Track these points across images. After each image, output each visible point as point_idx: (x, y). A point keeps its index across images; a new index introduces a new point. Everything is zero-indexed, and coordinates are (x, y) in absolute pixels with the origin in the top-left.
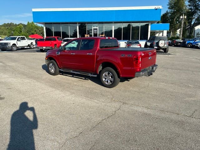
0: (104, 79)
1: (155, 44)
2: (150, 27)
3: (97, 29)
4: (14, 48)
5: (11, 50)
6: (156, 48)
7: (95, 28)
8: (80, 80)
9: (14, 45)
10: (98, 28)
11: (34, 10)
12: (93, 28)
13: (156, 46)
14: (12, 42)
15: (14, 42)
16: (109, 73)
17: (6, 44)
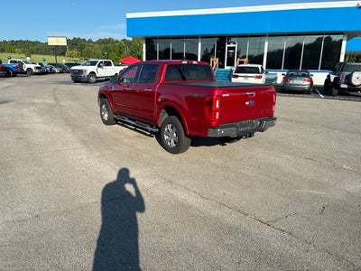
0: (166, 137)
1: (343, 79)
2: (344, 43)
3: (234, 48)
4: (93, 79)
5: (87, 82)
6: (346, 86)
7: (232, 45)
8: (138, 137)
9: (93, 73)
10: (236, 46)
11: (130, 16)
12: (227, 46)
13: (345, 83)
14: (90, 69)
15: (93, 68)
16: (172, 127)
17: (81, 71)
